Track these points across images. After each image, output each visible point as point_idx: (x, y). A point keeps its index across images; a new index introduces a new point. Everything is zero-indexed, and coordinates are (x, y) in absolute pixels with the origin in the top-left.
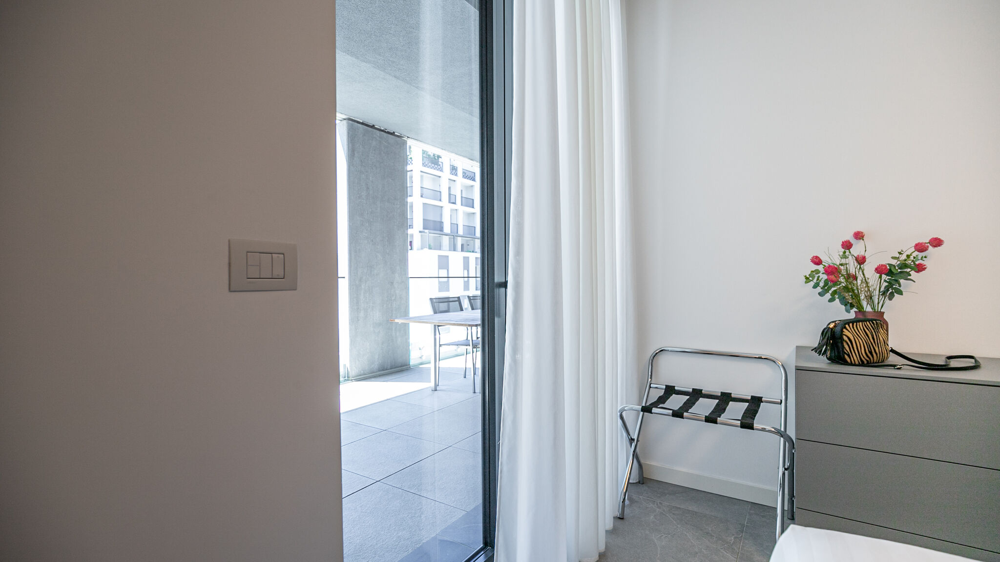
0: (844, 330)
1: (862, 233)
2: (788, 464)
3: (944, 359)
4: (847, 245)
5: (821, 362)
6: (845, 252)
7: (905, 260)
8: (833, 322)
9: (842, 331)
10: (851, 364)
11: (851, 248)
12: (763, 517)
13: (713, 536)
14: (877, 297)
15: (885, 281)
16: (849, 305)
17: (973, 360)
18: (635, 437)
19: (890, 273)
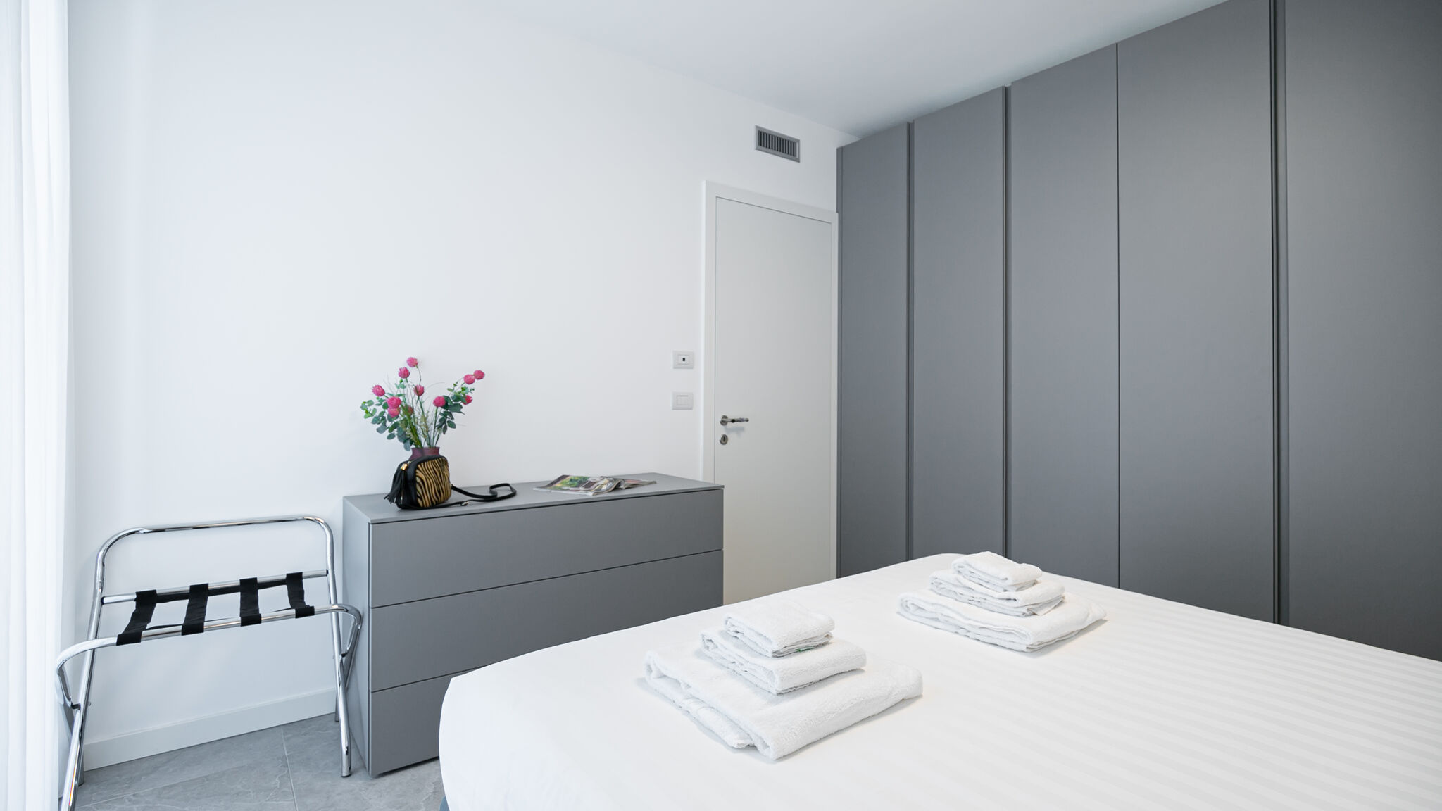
0: (417, 471)
1: (416, 360)
2: (348, 648)
3: (488, 489)
4: (405, 374)
5: (392, 511)
6: (402, 381)
7: (460, 393)
8: (405, 463)
9: (415, 473)
10: (424, 508)
11: (408, 376)
12: (305, 734)
13: (250, 792)
14: (433, 431)
15: (441, 414)
16: (409, 441)
17: (508, 488)
18: (81, 701)
19: (445, 406)
